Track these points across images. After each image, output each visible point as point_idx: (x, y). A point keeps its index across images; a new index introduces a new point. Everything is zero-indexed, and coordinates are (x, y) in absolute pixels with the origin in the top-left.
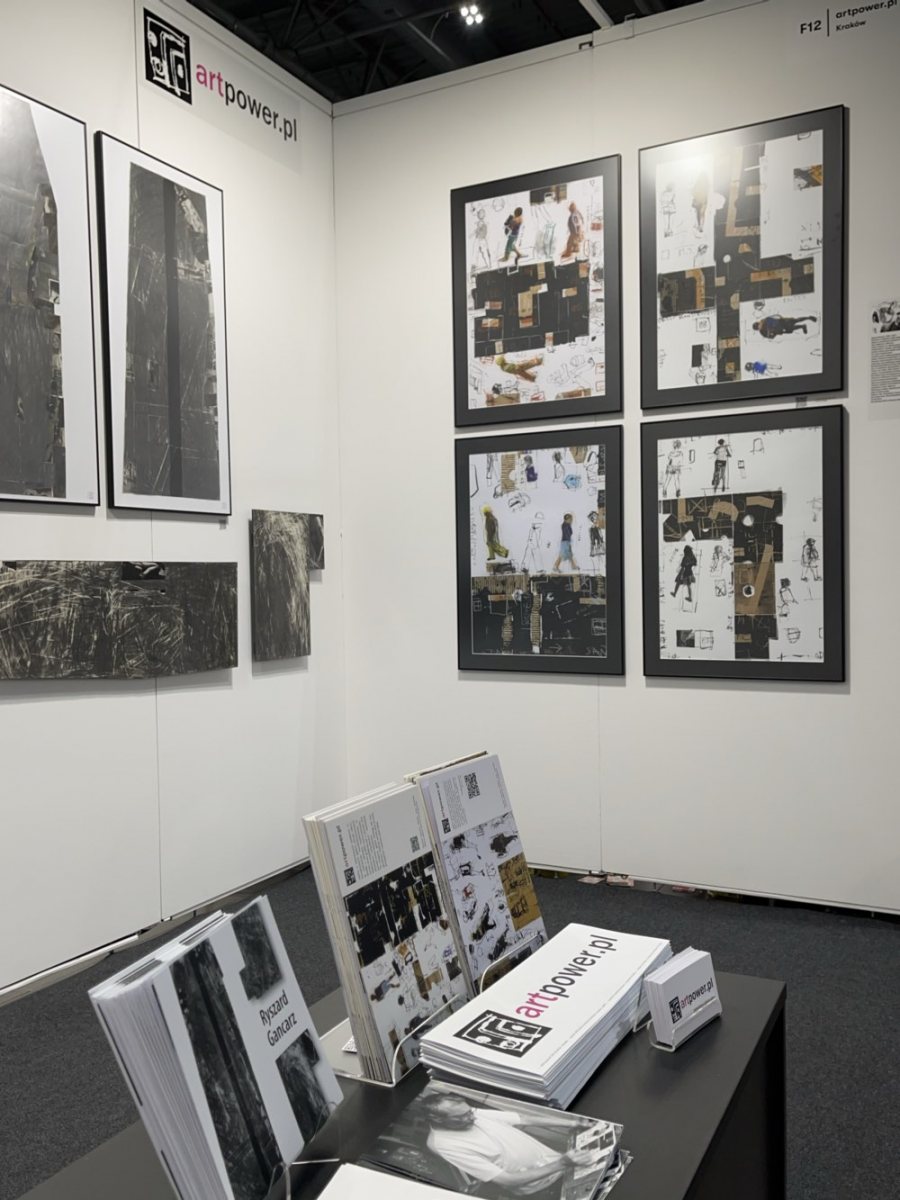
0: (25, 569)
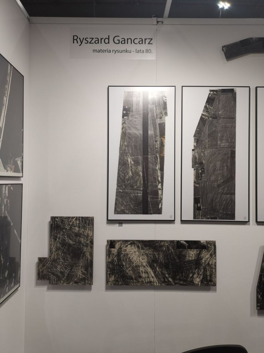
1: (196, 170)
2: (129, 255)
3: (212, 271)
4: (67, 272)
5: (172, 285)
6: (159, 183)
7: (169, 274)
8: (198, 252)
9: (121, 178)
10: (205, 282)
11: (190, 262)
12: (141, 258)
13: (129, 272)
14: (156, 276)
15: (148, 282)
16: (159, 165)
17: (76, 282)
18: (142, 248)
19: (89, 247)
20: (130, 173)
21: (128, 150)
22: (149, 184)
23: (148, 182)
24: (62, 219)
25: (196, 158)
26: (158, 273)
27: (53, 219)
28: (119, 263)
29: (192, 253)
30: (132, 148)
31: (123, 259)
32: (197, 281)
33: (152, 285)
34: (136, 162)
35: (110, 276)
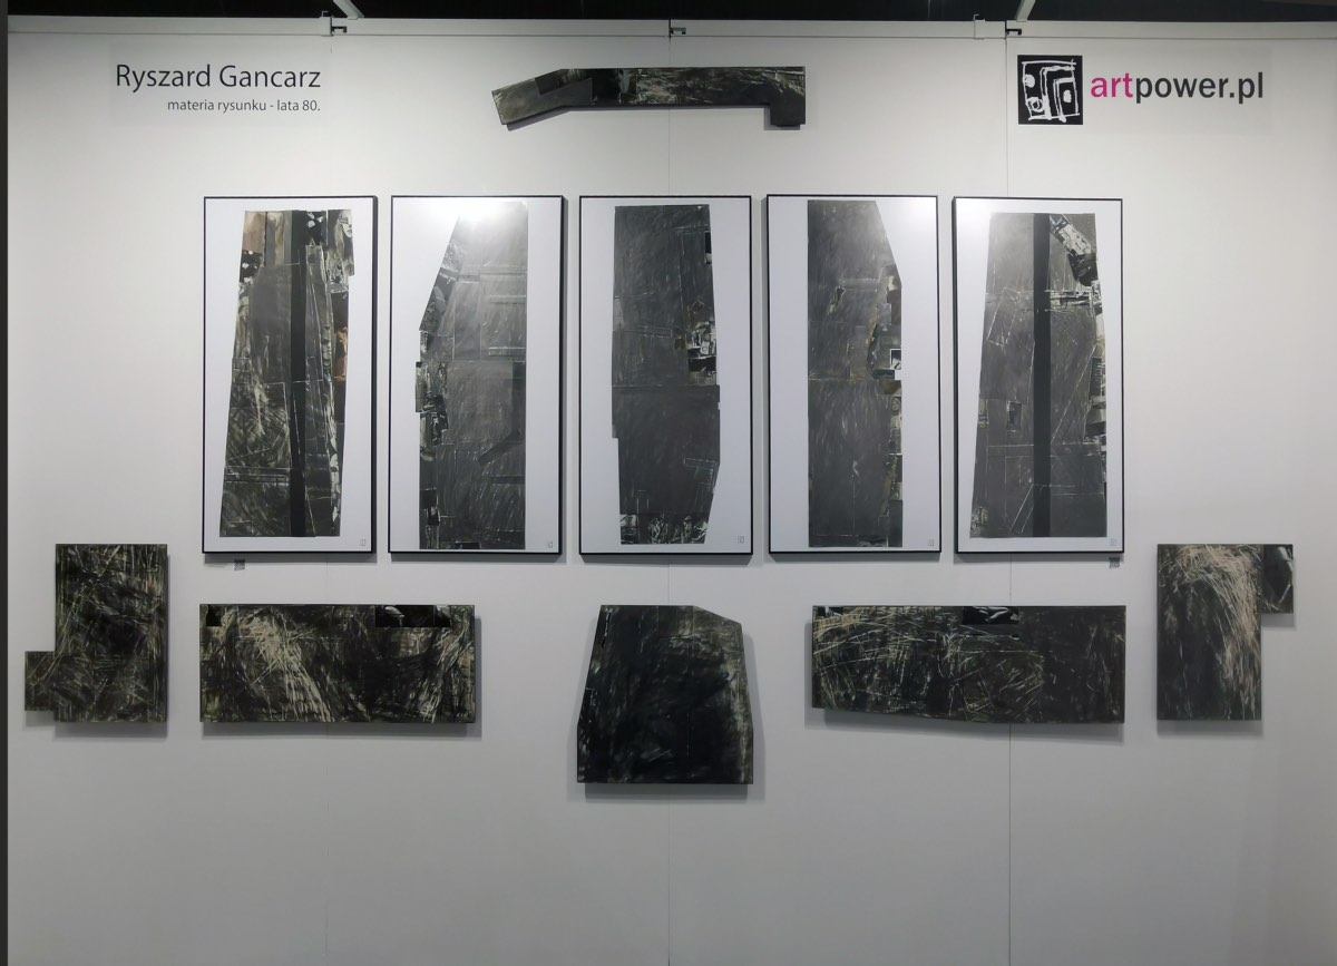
0: (851, 614)
1: (427, 417)
2: (257, 645)
3: (465, 684)
4: (99, 688)
5: (364, 720)
6: (332, 452)
7: (357, 693)
8: (430, 635)
9: (237, 443)
10: (448, 714)
11: (408, 660)
12: (286, 651)
13: (258, 687)
14: (325, 698)
15: (304, 714)
16: (333, 405)
17: (123, 716)
18: (290, 627)
19: (155, 625)
20: (260, 428)
21: (255, 365)
22: (308, 455)
23: (303, 451)
24: (86, 551)
25: (425, 386)
26: (330, 689)
27: (62, 550)
28: (230, 665)
29: (414, 637)
30: (264, 363)
31: (241, 654)
32: (428, 709)
33: (314, 721)
34: (275, 398)
35: (208, 698)
